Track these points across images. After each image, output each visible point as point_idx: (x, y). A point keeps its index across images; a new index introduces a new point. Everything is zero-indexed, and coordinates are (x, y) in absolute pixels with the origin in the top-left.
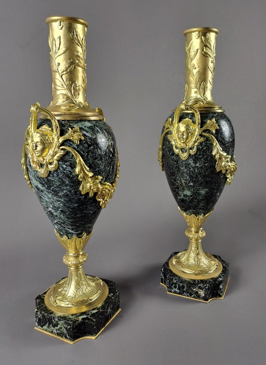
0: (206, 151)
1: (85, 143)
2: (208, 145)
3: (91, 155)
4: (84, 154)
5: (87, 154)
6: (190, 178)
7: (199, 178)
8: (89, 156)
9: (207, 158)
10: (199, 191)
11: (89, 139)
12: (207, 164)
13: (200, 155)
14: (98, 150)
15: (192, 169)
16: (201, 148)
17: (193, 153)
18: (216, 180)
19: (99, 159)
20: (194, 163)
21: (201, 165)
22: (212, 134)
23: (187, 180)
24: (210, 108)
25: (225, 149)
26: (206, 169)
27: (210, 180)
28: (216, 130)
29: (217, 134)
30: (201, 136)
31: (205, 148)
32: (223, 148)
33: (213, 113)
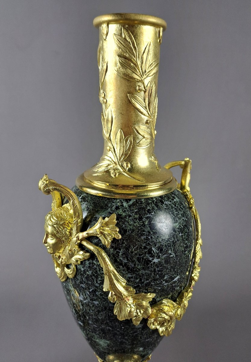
0: (92, 278)
2: (96, 268)
6: (76, 314)
7: (88, 320)
9: (94, 291)
10: (95, 339)
12: (97, 302)
13: (83, 283)
16: (82, 269)
18: (124, 331)
21: (87, 300)
22: (104, 248)
25: (137, 281)
26: (96, 310)
27: (109, 329)
28: (114, 240)
29: (115, 249)
30: (82, 247)
31: (90, 273)
32: (132, 277)
33: (122, 200)
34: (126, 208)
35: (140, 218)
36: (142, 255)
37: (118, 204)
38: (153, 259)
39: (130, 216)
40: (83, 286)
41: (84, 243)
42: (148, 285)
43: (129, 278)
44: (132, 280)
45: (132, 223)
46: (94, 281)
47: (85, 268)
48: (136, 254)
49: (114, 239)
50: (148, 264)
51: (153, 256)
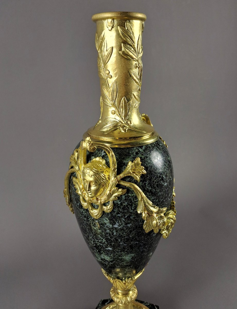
0: (128, 207)
2: (131, 199)
6: (107, 242)
7: (120, 242)
9: (129, 217)
10: (122, 257)
12: (131, 225)
13: (119, 214)
15: (108, 231)
16: (119, 203)
17: (109, 211)
18: (146, 241)
20: (111, 223)
21: (122, 226)
22: (136, 182)
23: (103, 244)
24: (135, 138)
25: (157, 201)
26: (128, 231)
27: (136, 243)
28: (142, 176)
29: (143, 182)
30: (119, 186)
31: (126, 204)
32: (154, 199)
33: (138, 148)
34: (143, 152)
36: (159, 182)
37: (136, 150)
38: (164, 184)
39: (147, 157)
43: (153, 200)
44: (154, 201)
46: (129, 209)
47: (122, 201)
48: (156, 182)
49: (142, 174)
50: (162, 187)
51: (164, 182)
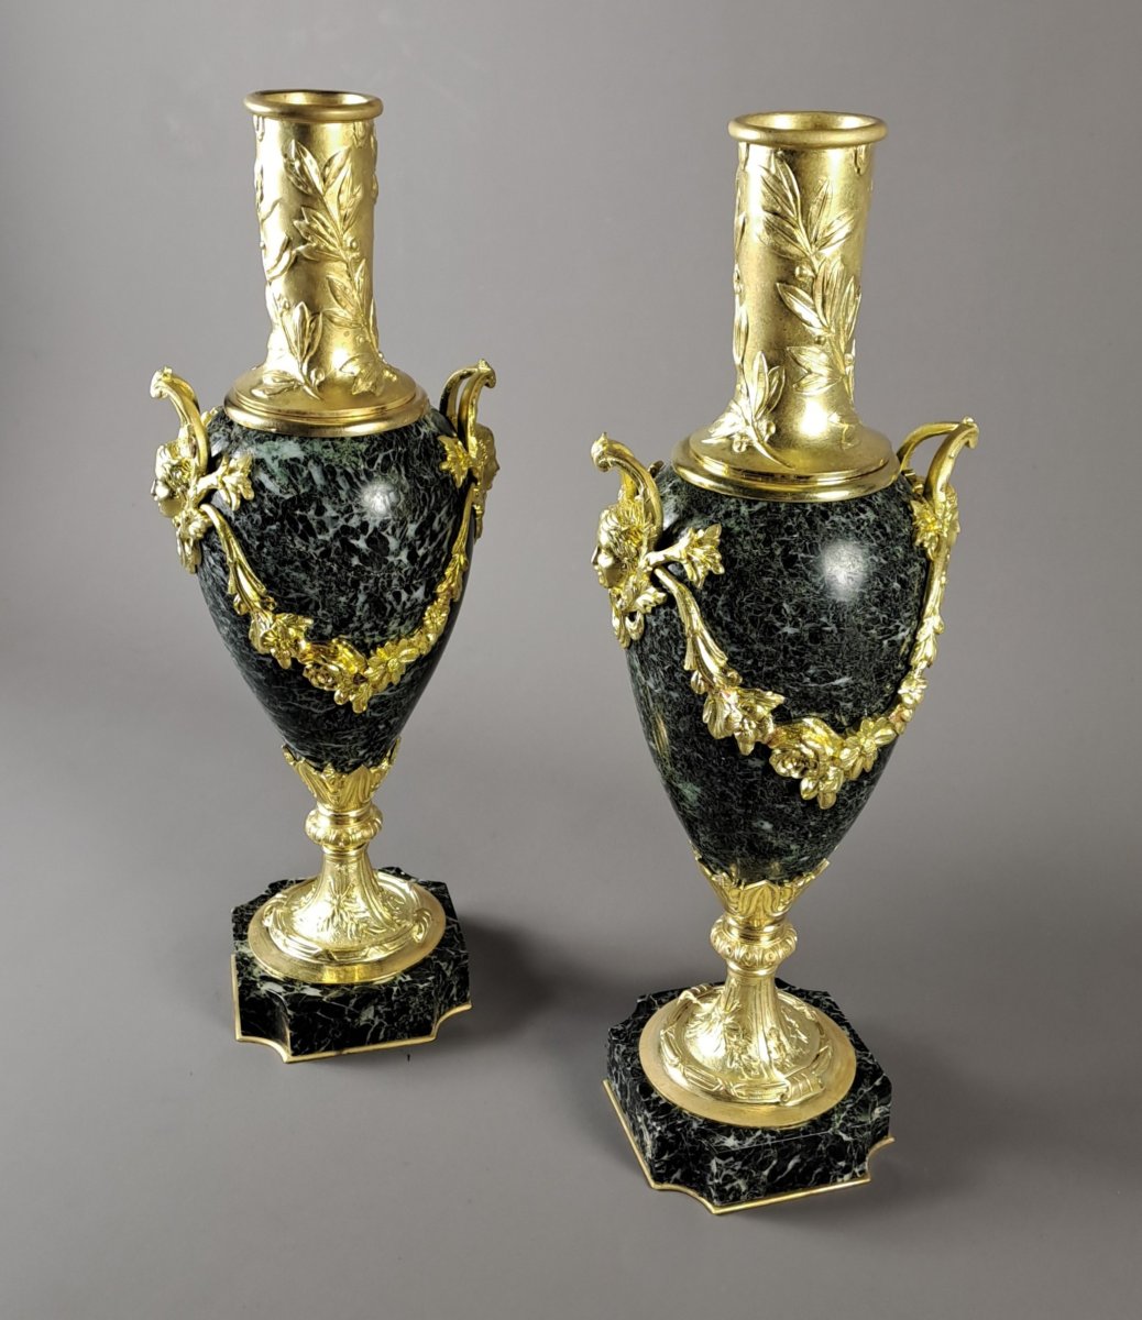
0: (670, 645)
1: (255, 510)
2: (675, 625)
3: (272, 549)
4: (250, 542)
5: (257, 543)
8: (265, 550)
9: (671, 671)
11: (270, 500)
12: (677, 695)
13: (654, 653)
14: (292, 540)
16: (654, 624)
17: (637, 638)
19: (297, 567)
20: (643, 671)
21: (660, 689)
22: (691, 587)
25: (749, 662)
26: (675, 711)
27: (699, 759)
28: (710, 576)
29: (710, 593)
30: (655, 581)
31: (665, 632)
32: (739, 654)
33: (741, 501)
34: (744, 518)
35: (767, 542)
36: (760, 612)
37: (732, 507)
38: (783, 626)
39: (747, 534)
40: (654, 657)
41: (659, 573)
42: (770, 675)
43: (733, 653)
44: (739, 658)
45: (748, 548)
46: (671, 650)
47: (659, 623)
48: (749, 609)
49: (710, 572)
50: (771, 633)
51: (784, 621)
